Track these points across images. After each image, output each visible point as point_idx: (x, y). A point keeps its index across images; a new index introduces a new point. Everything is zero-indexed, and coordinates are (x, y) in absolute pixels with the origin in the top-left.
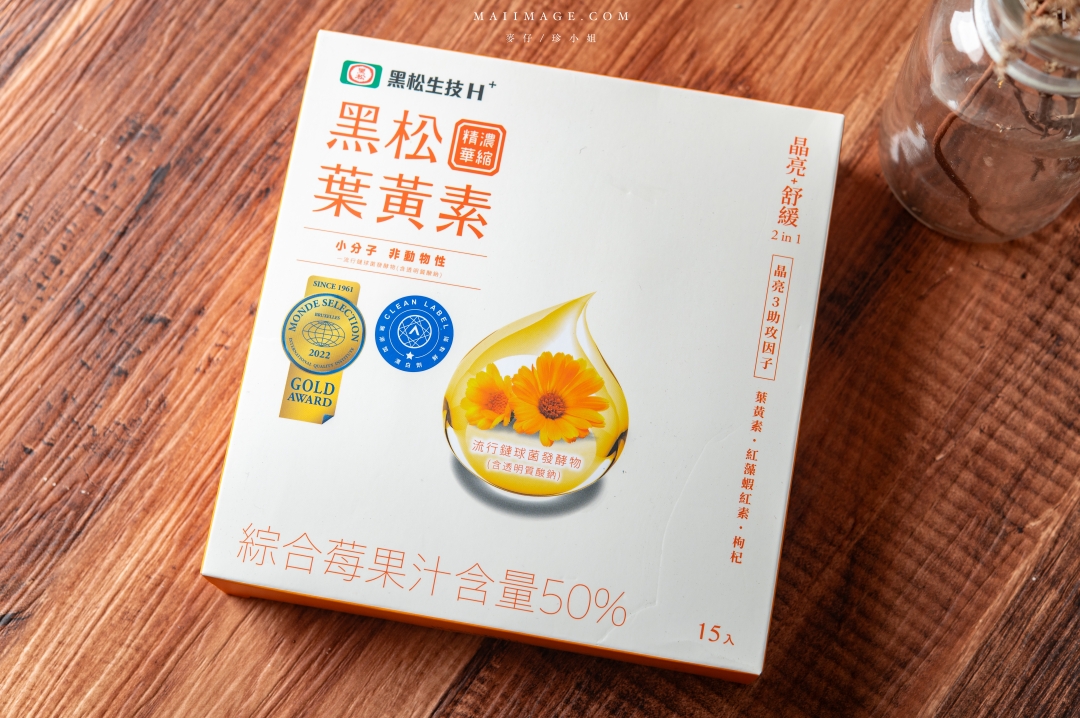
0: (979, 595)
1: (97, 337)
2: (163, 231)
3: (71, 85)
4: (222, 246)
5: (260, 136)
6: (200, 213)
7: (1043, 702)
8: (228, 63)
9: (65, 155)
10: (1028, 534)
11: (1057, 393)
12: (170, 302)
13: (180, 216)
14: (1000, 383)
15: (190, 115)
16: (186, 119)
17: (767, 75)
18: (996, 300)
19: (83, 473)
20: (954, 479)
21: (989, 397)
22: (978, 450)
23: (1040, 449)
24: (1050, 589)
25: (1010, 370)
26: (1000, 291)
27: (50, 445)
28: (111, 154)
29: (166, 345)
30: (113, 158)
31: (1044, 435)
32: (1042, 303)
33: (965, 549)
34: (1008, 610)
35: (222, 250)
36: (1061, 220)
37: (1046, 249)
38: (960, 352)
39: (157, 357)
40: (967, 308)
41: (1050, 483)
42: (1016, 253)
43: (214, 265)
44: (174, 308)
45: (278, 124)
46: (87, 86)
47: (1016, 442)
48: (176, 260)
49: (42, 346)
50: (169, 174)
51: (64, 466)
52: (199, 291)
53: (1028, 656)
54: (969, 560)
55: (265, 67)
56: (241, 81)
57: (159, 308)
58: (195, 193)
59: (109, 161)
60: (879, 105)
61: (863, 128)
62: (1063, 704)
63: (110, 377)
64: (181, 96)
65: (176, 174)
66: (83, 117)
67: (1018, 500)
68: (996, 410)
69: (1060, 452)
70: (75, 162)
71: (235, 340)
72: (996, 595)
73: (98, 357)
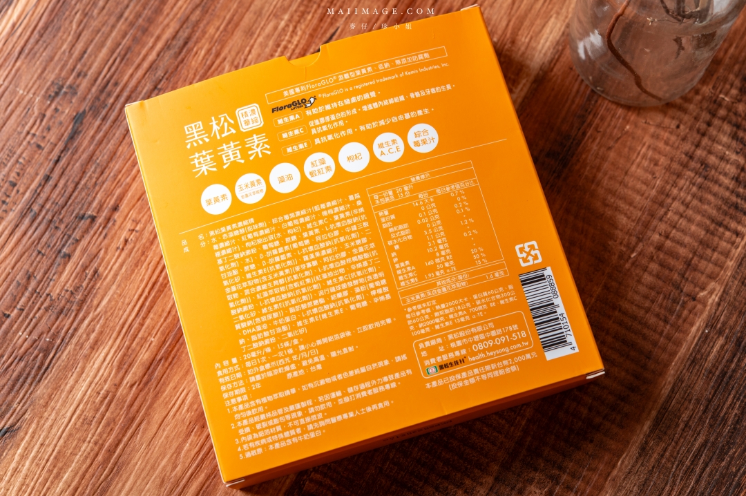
0: (670, 346)
1: (47, 233)
2: (85, 156)
3: (12, 63)
4: (127, 162)
5: (145, 85)
6: (109, 141)
7: (722, 415)
8: (119, 37)
9: (13, 112)
10: (700, 301)
11: (709, 203)
12: (95, 204)
13: (96, 145)
14: (669, 201)
15: (96, 76)
16: (94, 78)
17: (488, 9)
18: (661, 145)
19: (46, 327)
20: (645, 269)
21: (662, 211)
22: (659, 248)
23: (701, 242)
24: (718, 337)
25: (675, 191)
26: (663, 139)
27: (22, 310)
28: (44, 107)
29: (95, 233)
30: (46, 110)
31: (703, 233)
32: (693, 143)
33: (658, 315)
34: (691, 354)
35: (127, 165)
36: (699, 86)
37: (691, 107)
38: (640, 182)
39: (89, 242)
40: (642, 152)
41: (711, 265)
42: (671, 112)
43: (122, 176)
44: (98, 208)
45: (157, 75)
46: (23, 63)
47: (684, 239)
48: (96, 175)
49: (10, 243)
50: (86, 117)
51: (32, 323)
52: (114, 195)
53: (708, 384)
54: (661, 323)
55: (144, 38)
56: (128, 49)
57: (87, 209)
58: (105, 128)
59: (43, 112)
60: (567, 21)
61: (558, 38)
62: (736, 414)
63: (59, 259)
64: (88, 64)
65: (90, 116)
66: (23, 85)
67: (690, 279)
68: (669, 219)
69: (715, 243)
70: (20, 115)
71: (142, 225)
72: (682, 345)
73: (49, 246)
